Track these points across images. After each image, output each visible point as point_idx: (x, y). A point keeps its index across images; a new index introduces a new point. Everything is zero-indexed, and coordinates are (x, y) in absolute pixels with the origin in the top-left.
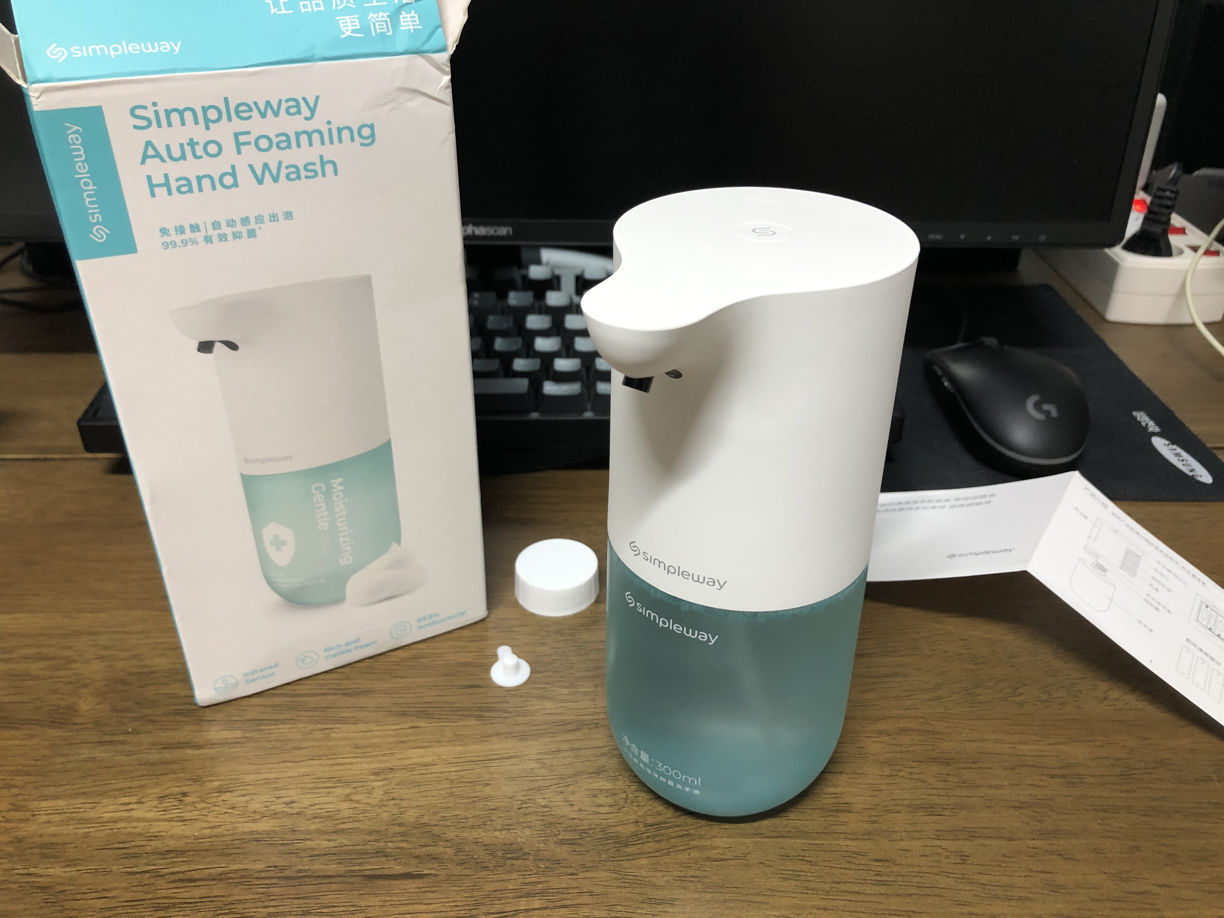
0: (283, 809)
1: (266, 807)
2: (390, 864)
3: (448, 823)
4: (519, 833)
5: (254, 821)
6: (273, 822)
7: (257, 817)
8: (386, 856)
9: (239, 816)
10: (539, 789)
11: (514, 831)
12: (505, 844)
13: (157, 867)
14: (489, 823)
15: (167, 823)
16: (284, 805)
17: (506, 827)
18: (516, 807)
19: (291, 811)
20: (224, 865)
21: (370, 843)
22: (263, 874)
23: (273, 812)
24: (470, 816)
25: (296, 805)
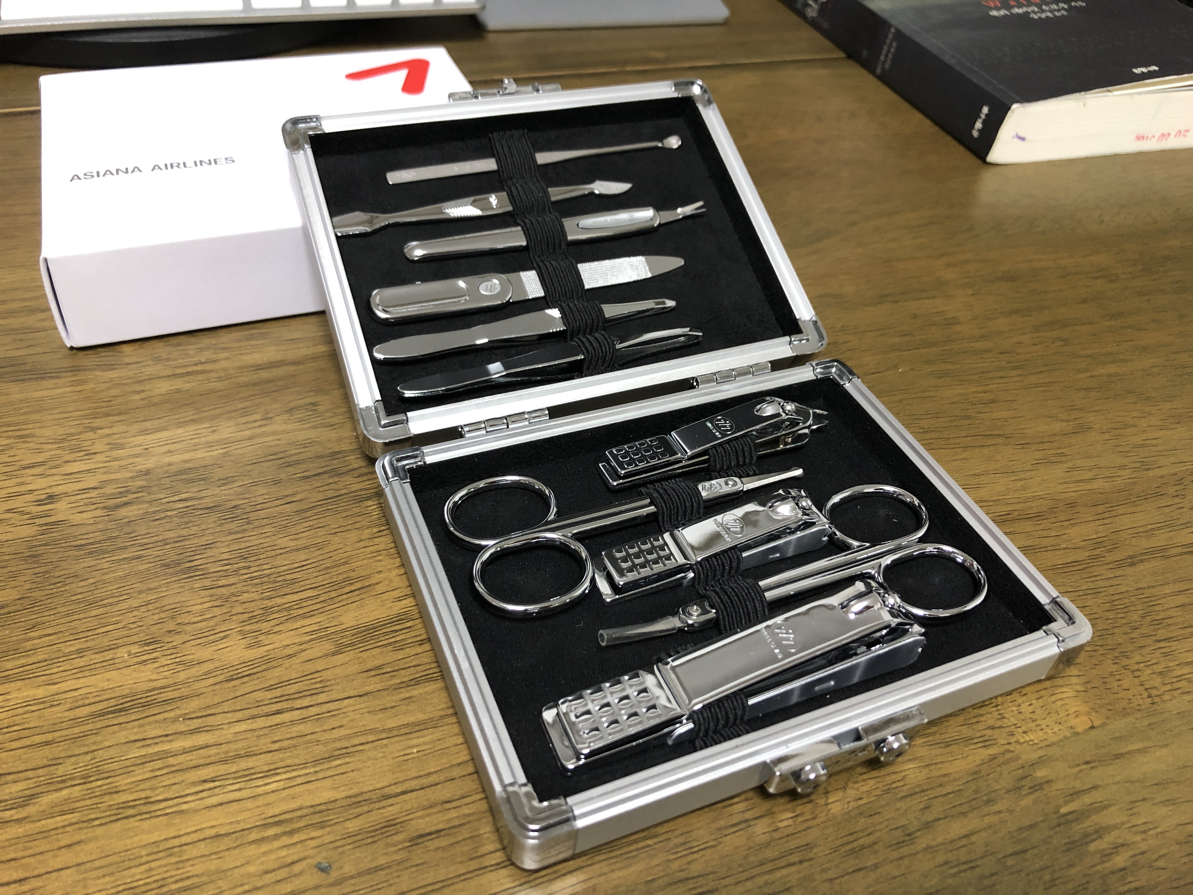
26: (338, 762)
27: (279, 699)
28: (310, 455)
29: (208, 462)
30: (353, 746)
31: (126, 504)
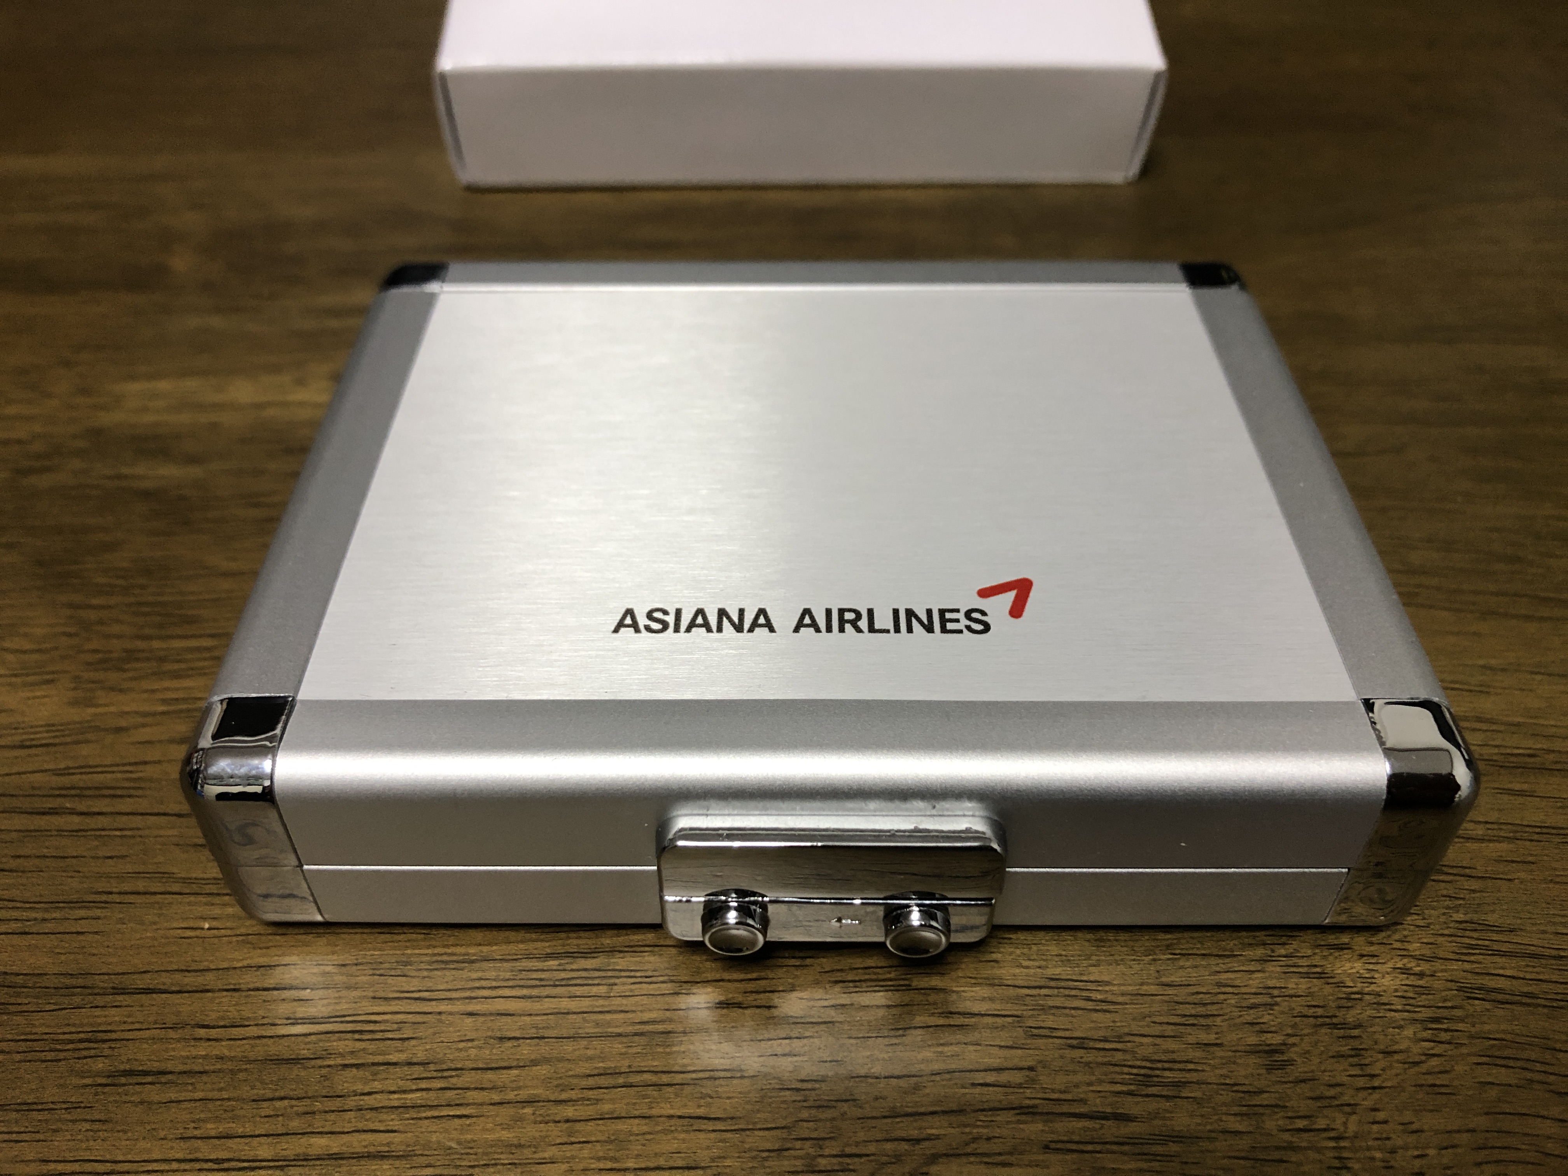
26: (82, 913)
27: (64, 792)
30: (120, 893)
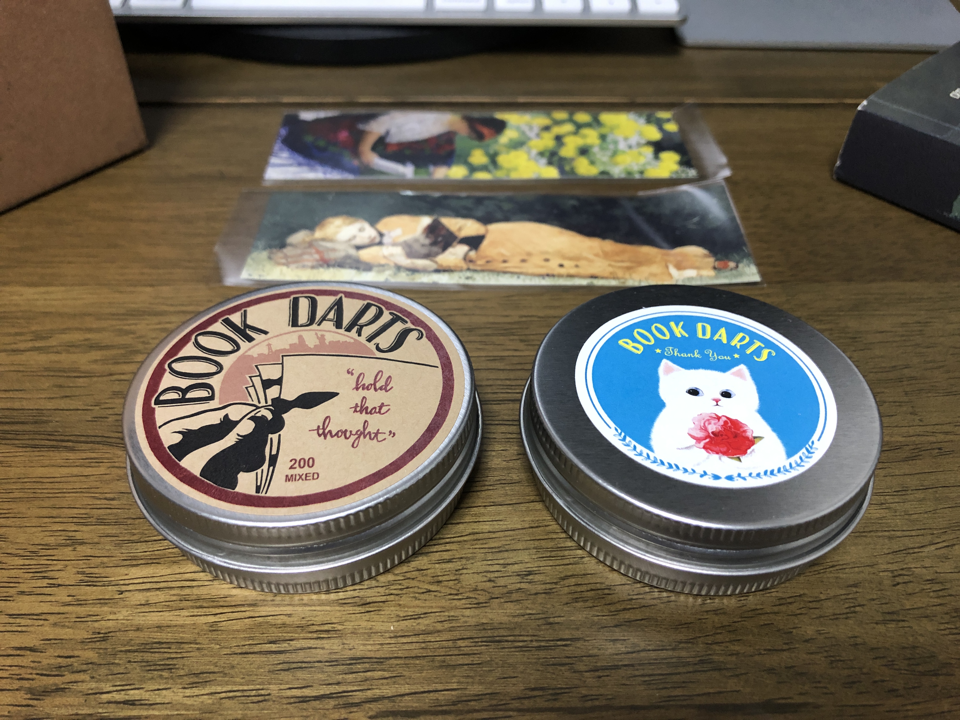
0: (518, 586)
1: (490, 581)
2: (732, 684)
3: (793, 608)
4: (916, 628)
5: (478, 605)
6: (511, 608)
7: (482, 599)
8: (720, 670)
9: (451, 597)
10: (907, 551)
11: (906, 624)
12: (904, 648)
13: (344, 688)
14: (858, 609)
15: (338, 608)
16: (518, 579)
17: (888, 617)
18: (887, 582)
19: (533, 588)
20: (455, 686)
21: (682, 645)
22: (527, 704)
23: (505, 590)
24: (822, 597)
25: (537, 578)
28: (321, 655)
29: (187, 636)
31: (59, 690)
